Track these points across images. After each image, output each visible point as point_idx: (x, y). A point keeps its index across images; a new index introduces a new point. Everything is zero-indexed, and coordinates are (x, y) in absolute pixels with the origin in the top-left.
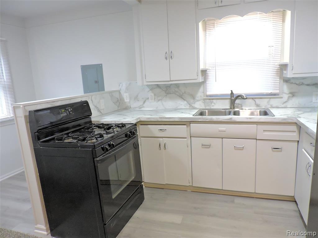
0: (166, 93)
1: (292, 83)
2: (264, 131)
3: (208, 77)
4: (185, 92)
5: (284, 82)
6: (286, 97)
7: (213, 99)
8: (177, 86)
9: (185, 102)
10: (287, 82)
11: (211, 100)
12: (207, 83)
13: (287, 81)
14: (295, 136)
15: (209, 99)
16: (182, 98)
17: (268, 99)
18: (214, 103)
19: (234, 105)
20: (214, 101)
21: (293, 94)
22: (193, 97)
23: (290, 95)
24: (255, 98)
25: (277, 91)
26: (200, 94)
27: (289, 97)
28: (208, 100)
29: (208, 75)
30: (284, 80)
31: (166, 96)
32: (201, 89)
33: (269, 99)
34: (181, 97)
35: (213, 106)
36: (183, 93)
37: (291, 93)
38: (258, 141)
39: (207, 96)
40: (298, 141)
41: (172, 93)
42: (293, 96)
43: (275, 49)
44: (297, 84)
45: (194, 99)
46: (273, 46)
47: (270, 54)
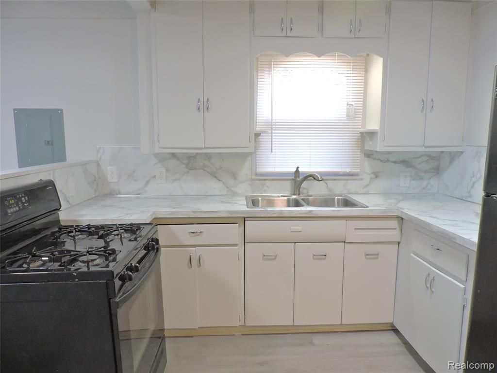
0: (187, 168)
1: (375, 159)
2: (356, 229)
3: (259, 144)
4: (221, 168)
5: (365, 157)
6: (367, 178)
7: (265, 180)
8: (208, 157)
9: (221, 184)
10: (369, 157)
11: (263, 182)
12: (258, 155)
13: (369, 155)
14: (395, 235)
15: (260, 180)
16: (216, 177)
17: (345, 181)
18: (267, 186)
19: (299, 190)
20: (267, 183)
21: (376, 175)
22: (234, 175)
23: (373, 176)
24: (327, 180)
25: (357, 170)
26: (245, 172)
27: (371, 178)
28: (258, 182)
29: (259, 141)
30: (365, 154)
31: (188, 172)
32: (248, 164)
34: (214, 175)
35: (265, 191)
36: (217, 170)
37: (373, 173)
38: (347, 245)
39: (257, 174)
40: (399, 243)
41: (198, 168)
42: (376, 177)
43: (355, 109)
44: (381, 161)
45: (235, 178)
46: (353, 105)
47: (348, 116)
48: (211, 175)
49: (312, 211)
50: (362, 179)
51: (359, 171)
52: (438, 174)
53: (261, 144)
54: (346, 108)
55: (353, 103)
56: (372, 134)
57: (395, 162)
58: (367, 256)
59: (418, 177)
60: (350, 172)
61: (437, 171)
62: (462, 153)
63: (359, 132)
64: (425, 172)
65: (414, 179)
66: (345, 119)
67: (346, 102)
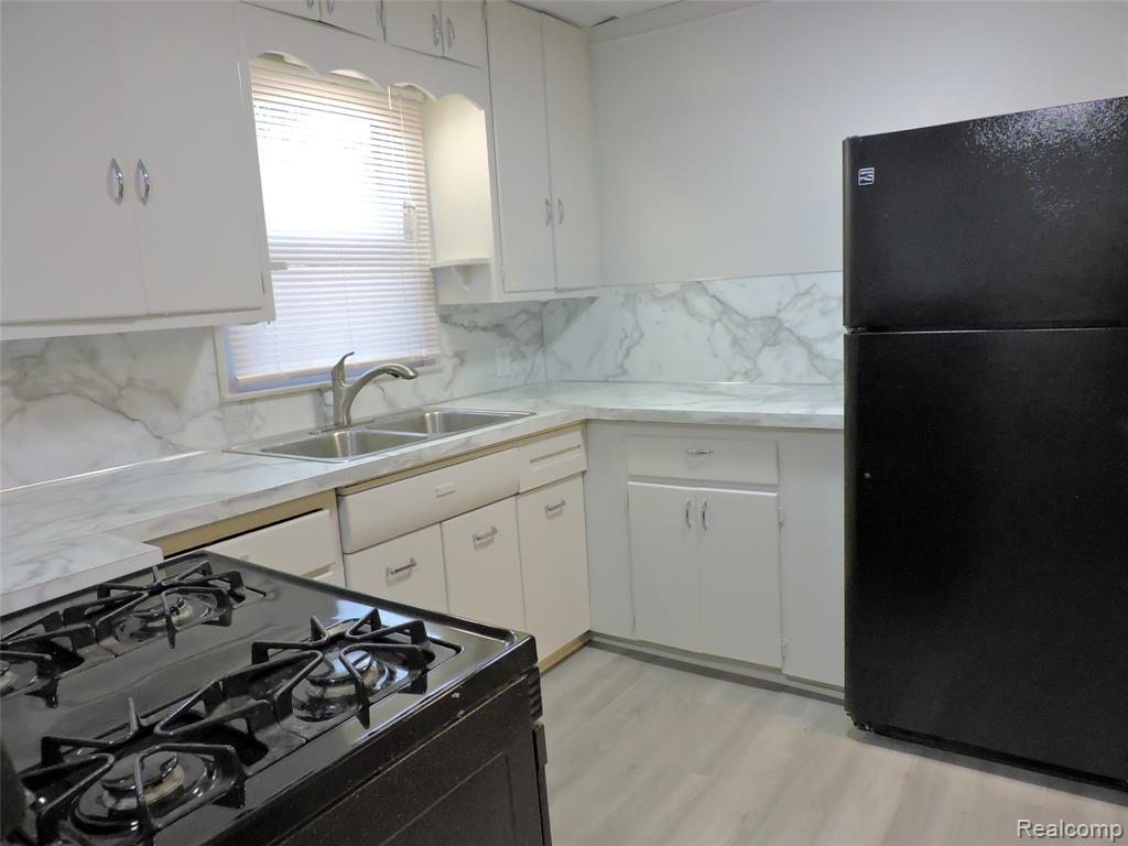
0: (18, 396)
1: (455, 324)
2: (532, 461)
4: (131, 382)
5: (441, 322)
6: (448, 364)
7: (253, 400)
8: (86, 349)
9: (138, 430)
10: (446, 322)
11: (250, 406)
13: (447, 316)
14: (576, 460)
15: (241, 402)
16: (120, 412)
18: (261, 416)
20: (259, 406)
21: (461, 358)
22: (173, 401)
23: (456, 361)
25: (434, 352)
26: (200, 385)
27: (454, 366)
28: (237, 408)
30: (440, 315)
31: (22, 409)
32: (205, 360)
34: (114, 406)
35: (257, 429)
36: (120, 388)
37: (457, 355)
38: (521, 500)
39: (235, 386)
40: (584, 473)
41: (56, 390)
42: (462, 362)
43: (419, 218)
44: (465, 328)
45: (177, 407)
46: (414, 208)
47: (408, 231)
48: (102, 406)
49: (470, 438)
50: (440, 371)
51: (439, 351)
52: (542, 345)
54: (402, 214)
55: (414, 204)
56: (467, 270)
57: (485, 329)
58: (550, 513)
59: (518, 355)
60: (428, 356)
61: (542, 340)
62: (592, 300)
63: (427, 268)
64: (527, 344)
65: (514, 360)
66: (402, 238)
67: (402, 202)
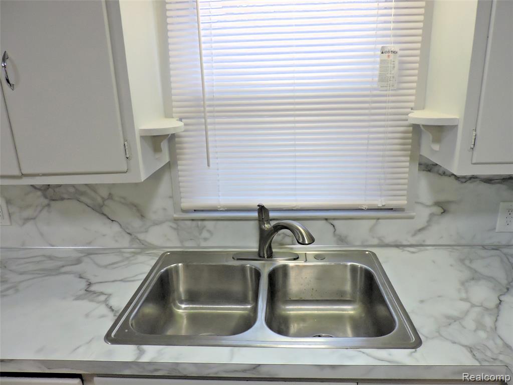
0: (46, 197)
1: (444, 174)
3: (180, 148)
4: (110, 197)
5: (420, 170)
6: (422, 215)
7: (203, 220)
10: (429, 171)
11: (200, 223)
12: (182, 171)
13: (428, 167)
15: (193, 220)
16: (103, 214)
17: (373, 221)
18: (209, 231)
19: (270, 247)
20: (209, 224)
21: (444, 208)
22: (141, 213)
23: (437, 210)
24: (334, 219)
25: (402, 202)
26: (159, 204)
27: (432, 215)
28: (189, 223)
29: (181, 143)
30: (420, 164)
31: (48, 205)
33: (375, 221)
34: (100, 211)
35: (205, 239)
36: (104, 199)
37: (438, 204)
41: (66, 196)
42: (444, 212)
43: (401, 63)
44: (458, 179)
45: (142, 216)
46: (394, 52)
47: (383, 79)
48: (94, 209)
50: (412, 218)
51: (406, 202)
53: (185, 148)
54: (378, 59)
55: (396, 47)
56: (440, 131)
66: (375, 86)
67: (380, 46)
